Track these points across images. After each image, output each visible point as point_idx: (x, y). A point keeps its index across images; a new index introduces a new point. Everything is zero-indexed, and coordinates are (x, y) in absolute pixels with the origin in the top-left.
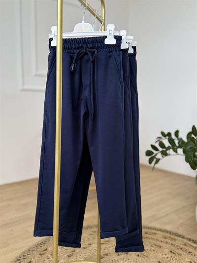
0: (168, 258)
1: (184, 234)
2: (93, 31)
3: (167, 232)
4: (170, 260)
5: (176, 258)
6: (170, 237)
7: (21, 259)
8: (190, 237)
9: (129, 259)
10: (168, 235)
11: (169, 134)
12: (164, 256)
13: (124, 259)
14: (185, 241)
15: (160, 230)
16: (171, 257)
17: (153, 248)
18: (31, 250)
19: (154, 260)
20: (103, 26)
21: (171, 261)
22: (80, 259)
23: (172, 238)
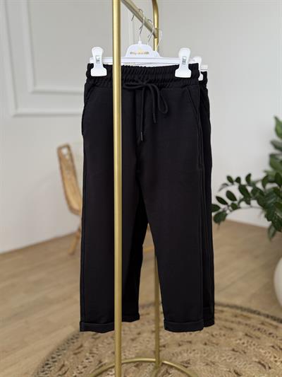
0: (243, 343)
1: (259, 309)
3: (236, 307)
4: (247, 346)
5: (254, 342)
6: (242, 315)
7: (49, 362)
8: (267, 312)
9: (194, 350)
10: (239, 312)
11: (238, 180)
12: (238, 341)
13: (187, 350)
14: (262, 318)
15: (228, 306)
16: (248, 342)
17: (223, 332)
18: (60, 348)
19: (227, 349)
20: (156, 39)
21: (249, 347)
22: (130, 356)
23: (245, 316)
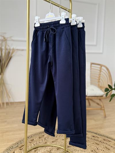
2: (54, 17)
20: (70, 14)
